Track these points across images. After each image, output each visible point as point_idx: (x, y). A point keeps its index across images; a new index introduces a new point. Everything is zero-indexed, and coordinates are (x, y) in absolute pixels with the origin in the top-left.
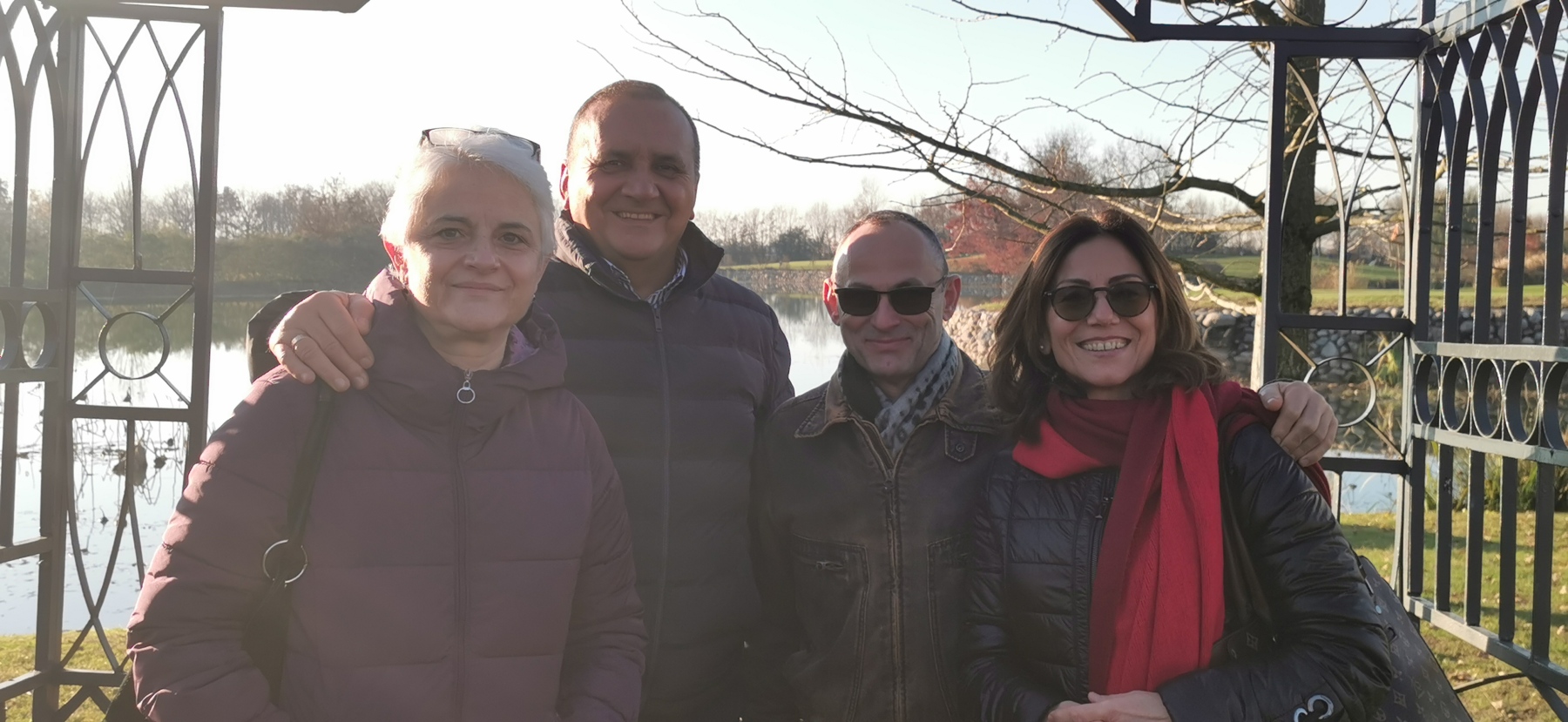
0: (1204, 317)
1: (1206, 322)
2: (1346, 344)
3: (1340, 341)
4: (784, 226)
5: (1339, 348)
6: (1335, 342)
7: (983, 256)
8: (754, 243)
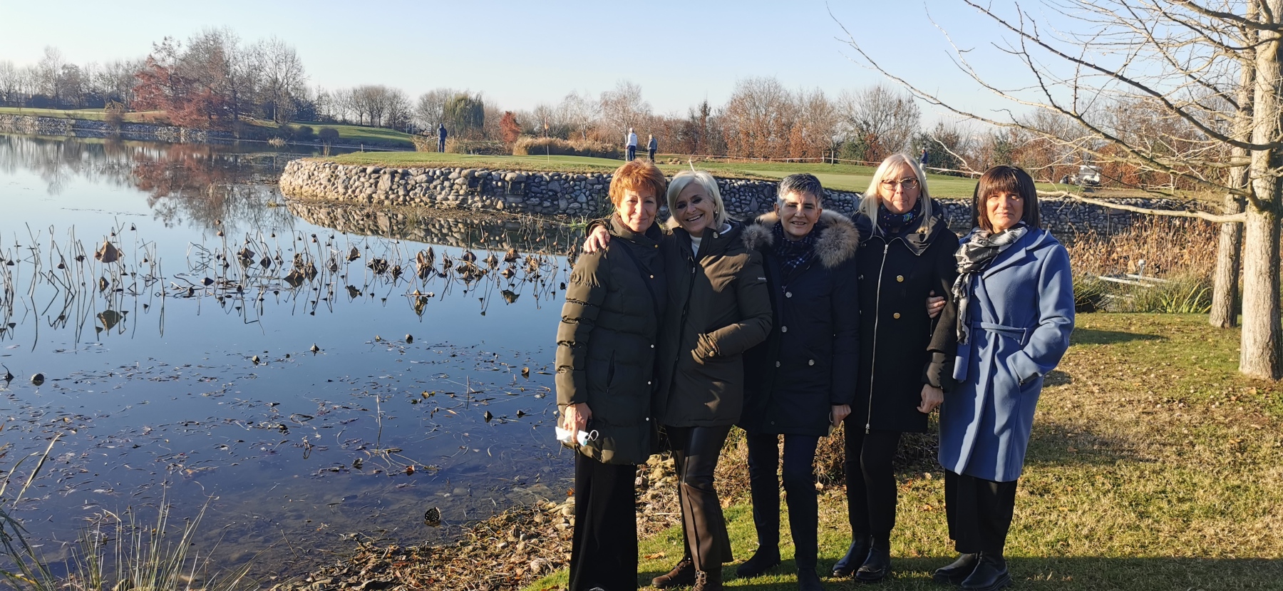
0: (506, 175)
1: (507, 178)
2: (590, 195)
3: (587, 193)
5: (587, 197)
6: (585, 194)
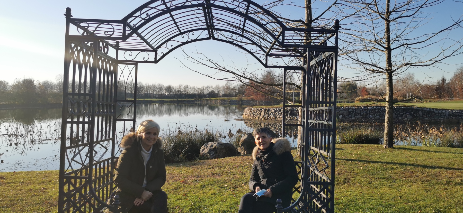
4: (210, 90)
7: (253, 96)
8: (203, 94)
